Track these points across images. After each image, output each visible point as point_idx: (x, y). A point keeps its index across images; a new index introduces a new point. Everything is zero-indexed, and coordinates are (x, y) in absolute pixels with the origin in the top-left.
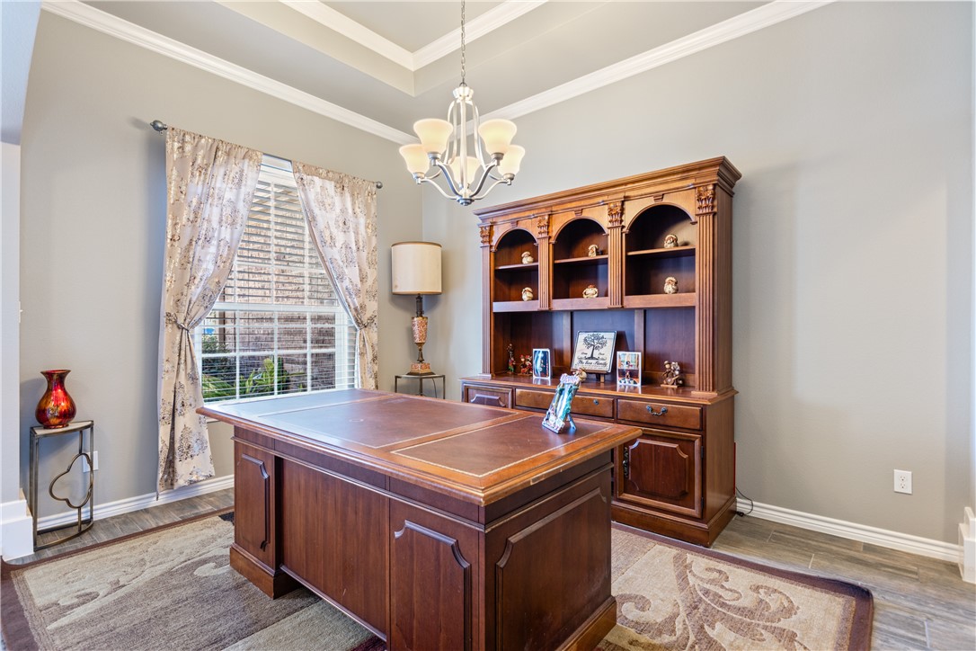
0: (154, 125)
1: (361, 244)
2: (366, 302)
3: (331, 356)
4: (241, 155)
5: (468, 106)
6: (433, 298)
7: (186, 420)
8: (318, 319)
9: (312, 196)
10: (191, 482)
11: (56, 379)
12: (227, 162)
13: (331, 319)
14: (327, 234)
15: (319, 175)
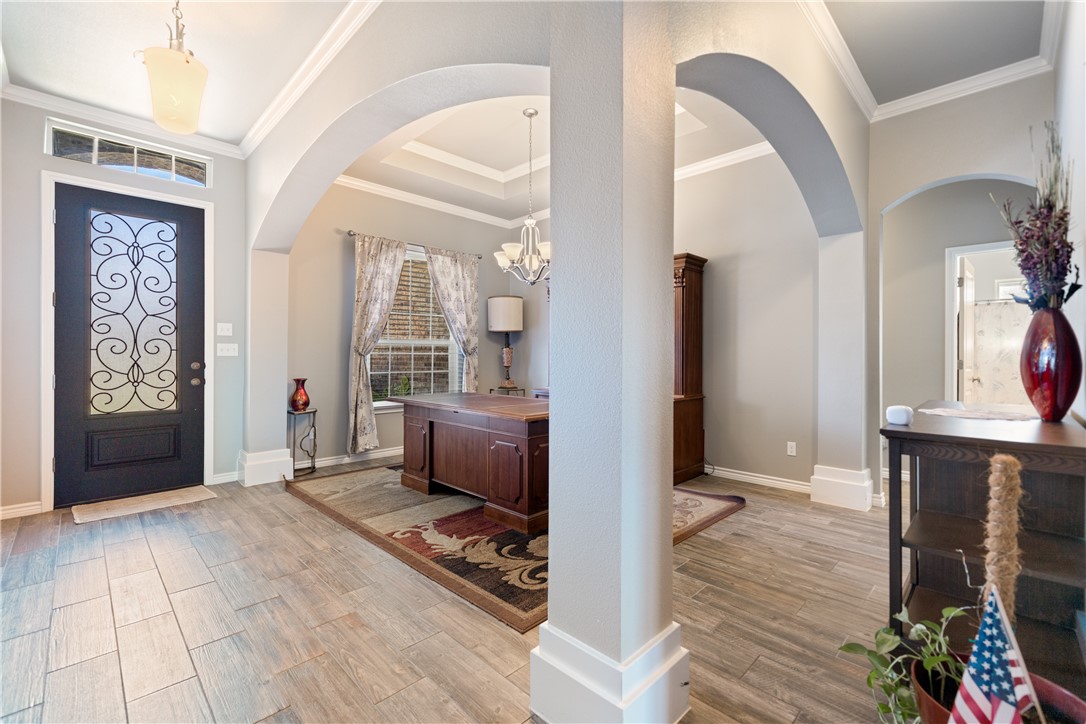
0: (349, 233)
1: (467, 298)
2: (471, 337)
3: (445, 376)
4: (394, 246)
5: (533, 228)
6: (517, 334)
7: (362, 412)
8: (438, 349)
9: (436, 268)
10: (367, 450)
11: (300, 383)
12: (387, 251)
13: (445, 349)
14: (446, 293)
15: (441, 254)
